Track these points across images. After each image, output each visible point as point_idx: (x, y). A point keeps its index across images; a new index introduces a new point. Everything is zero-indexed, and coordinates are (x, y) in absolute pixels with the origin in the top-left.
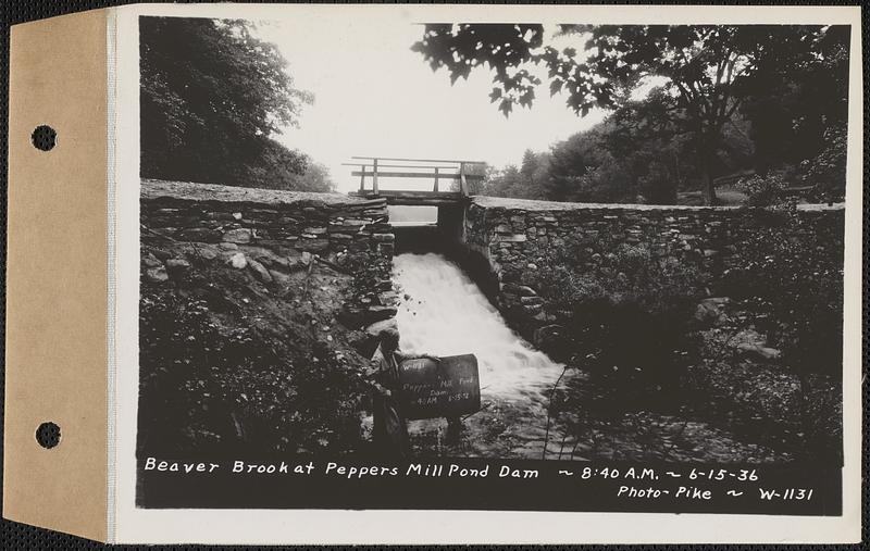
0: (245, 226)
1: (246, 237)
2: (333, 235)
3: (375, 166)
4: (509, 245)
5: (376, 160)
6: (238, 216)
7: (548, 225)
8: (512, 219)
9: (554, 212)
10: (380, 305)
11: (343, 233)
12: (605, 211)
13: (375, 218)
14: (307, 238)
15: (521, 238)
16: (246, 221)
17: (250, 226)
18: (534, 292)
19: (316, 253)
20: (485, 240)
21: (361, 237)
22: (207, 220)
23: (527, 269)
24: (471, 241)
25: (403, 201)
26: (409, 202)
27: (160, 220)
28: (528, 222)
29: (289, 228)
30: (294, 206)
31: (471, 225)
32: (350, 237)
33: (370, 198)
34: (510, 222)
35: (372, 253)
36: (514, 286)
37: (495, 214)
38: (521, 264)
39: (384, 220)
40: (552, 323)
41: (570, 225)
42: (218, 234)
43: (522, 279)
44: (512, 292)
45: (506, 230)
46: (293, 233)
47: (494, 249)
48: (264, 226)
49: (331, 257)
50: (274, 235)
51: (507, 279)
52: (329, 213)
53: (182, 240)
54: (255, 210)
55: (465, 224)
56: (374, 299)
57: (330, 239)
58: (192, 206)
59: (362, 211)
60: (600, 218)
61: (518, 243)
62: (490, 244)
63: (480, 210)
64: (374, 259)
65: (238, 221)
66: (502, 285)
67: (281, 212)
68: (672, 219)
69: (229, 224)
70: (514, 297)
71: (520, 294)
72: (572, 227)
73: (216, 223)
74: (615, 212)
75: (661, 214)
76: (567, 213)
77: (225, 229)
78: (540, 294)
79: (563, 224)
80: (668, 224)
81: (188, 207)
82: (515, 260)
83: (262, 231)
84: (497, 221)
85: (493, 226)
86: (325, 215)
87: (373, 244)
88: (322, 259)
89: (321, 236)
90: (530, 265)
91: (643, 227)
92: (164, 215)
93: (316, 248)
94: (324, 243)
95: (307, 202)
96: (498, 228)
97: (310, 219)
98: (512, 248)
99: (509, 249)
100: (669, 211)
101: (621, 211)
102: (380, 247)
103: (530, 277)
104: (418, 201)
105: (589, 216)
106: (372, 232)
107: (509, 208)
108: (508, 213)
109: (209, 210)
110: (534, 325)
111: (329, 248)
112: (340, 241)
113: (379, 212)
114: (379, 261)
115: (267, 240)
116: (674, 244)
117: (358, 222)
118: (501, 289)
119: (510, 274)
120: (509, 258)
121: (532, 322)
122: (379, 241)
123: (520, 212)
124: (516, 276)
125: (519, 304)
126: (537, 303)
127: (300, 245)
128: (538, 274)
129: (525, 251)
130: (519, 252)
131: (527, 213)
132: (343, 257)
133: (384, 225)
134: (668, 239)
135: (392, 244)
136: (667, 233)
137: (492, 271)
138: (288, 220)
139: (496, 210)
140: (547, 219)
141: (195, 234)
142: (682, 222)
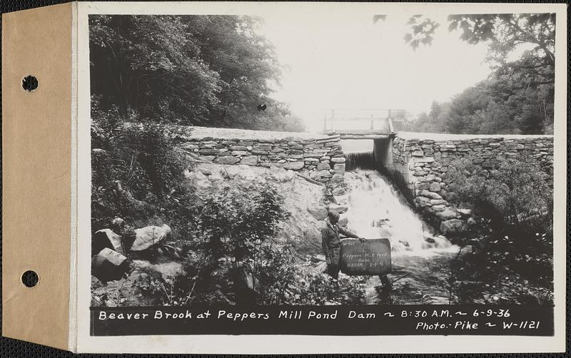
0: (254, 154)
1: (255, 161)
2: (306, 159)
3: (333, 114)
4: (422, 164)
5: (333, 111)
6: (250, 148)
7: (449, 151)
8: (424, 146)
9: (453, 141)
10: (336, 203)
11: (313, 157)
12: (490, 141)
13: (331, 147)
14: (291, 161)
15: (431, 159)
16: (254, 151)
17: (257, 154)
18: (440, 197)
19: (297, 170)
20: (406, 161)
21: (323, 160)
22: (232, 150)
23: (435, 181)
24: (396, 162)
25: (351, 136)
26: (355, 137)
27: (205, 151)
28: (434, 148)
29: (280, 154)
30: (282, 141)
31: (396, 151)
32: (318, 160)
33: (330, 135)
34: (423, 149)
35: (331, 170)
36: (426, 192)
37: (412, 143)
38: (430, 178)
39: (338, 149)
40: (454, 218)
41: (465, 150)
42: (239, 160)
43: (431, 188)
44: (424, 196)
45: (420, 155)
46: (283, 158)
47: (412, 167)
48: (266, 154)
49: (305, 173)
50: (272, 160)
51: (421, 188)
52: (304, 145)
53: (217, 163)
54: (260, 144)
55: (392, 151)
56: (333, 201)
57: (305, 162)
58: (224, 142)
59: (325, 143)
60: (486, 145)
61: (429, 163)
62: (409, 164)
63: (401, 141)
64: (333, 174)
65: (250, 151)
66: (417, 191)
67: (275, 145)
68: (542, 145)
69: (244, 153)
70: (426, 199)
71: (431, 198)
72: (466, 152)
73: (237, 153)
74: (497, 141)
75: (534, 142)
76: (463, 143)
77: (243, 156)
78: (444, 198)
79: (460, 150)
80: (539, 148)
81: (221, 144)
82: (426, 175)
83: (264, 157)
84: (413, 148)
85: (411, 151)
86: (301, 146)
87: (332, 164)
88: (300, 174)
89: (299, 159)
90: (437, 178)
91: (518, 150)
92: (207, 148)
93: (295, 168)
94: (301, 164)
95: (291, 139)
96: (414, 154)
97: (293, 149)
98: (424, 166)
99: (422, 167)
100: (539, 139)
101: (502, 139)
102: (336, 167)
103: (437, 186)
104: (361, 136)
105: (479, 144)
106: (331, 157)
107: (421, 140)
108: (421, 143)
109: (233, 145)
110: (441, 219)
111: (304, 167)
112: (311, 163)
113: (336, 144)
114: (335, 175)
115: (267, 163)
116: (544, 163)
117: (322, 151)
118: (417, 194)
119: (423, 184)
120: (422, 173)
121: (439, 217)
122: (336, 163)
123: (429, 142)
124: (427, 185)
125: (430, 205)
126: (443, 204)
127: (287, 165)
128: (442, 184)
129: (433, 169)
130: (429, 169)
131: (434, 143)
132: (314, 174)
133: (338, 152)
134: (538, 159)
135: (344, 165)
136: (538, 155)
137: (410, 182)
138: (279, 150)
139: (412, 141)
140: (448, 146)
141: (225, 160)
142: (549, 147)
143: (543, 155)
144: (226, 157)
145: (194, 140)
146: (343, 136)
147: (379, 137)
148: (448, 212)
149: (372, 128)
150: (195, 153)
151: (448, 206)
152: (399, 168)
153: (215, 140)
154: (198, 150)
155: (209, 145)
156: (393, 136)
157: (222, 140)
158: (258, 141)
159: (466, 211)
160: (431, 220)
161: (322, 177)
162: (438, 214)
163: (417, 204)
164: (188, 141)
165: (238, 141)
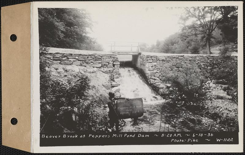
0: (79, 60)
1: (79, 63)
2: (102, 63)
5: (115, 42)
6: (77, 58)
7: (163, 60)
8: (153, 58)
9: (165, 56)
10: (115, 82)
11: (105, 62)
12: (179, 56)
13: (114, 58)
14: (96, 64)
15: (155, 64)
18: (159, 79)
19: (98, 68)
20: (145, 64)
21: (110, 63)
22: (69, 59)
24: (141, 64)
25: (122, 53)
26: (124, 54)
27: (56, 59)
28: (157, 59)
29: (91, 61)
30: (92, 55)
31: (141, 60)
32: (107, 63)
33: (113, 53)
34: (152, 59)
36: (153, 77)
37: (148, 57)
38: (155, 71)
39: (117, 59)
40: (164, 88)
41: (169, 60)
42: (72, 63)
43: (156, 76)
44: (153, 79)
45: (151, 62)
46: (92, 62)
47: (148, 67)
48: (84, 61)
49: (102, 69)
50: (87, 63)
51: (151, 75)
52: (101, 57)
53: (62, 64)
54: (81, 56)
55: (139, 60)
56: (114, 81)
58: (65, 55)
59: (111, 56)
60: (177, 58)
61: (154, 65)
62: (146, 65)
63: (143, 56)
64: (114, 69)
66: (150, 77)
67: (89, 56)
68: (198, 58)
69: (74, 60)
70: (153, 80)
71: (155, 80)
72: (170, 61)
73: (71, 60)
75: (195, 57)
76: (168, 57)
77: (74, 61)
78: (161, 80)
79: (167, 60)
81: (64, 55)
82: (153, 70)
83: (83, 62)
84: (148, 59)
86: (100, 57)
87: (114, 65)
88: (100, 69)
89: (99, 63)
90: (158, 71)
91: (190, 60)
92: (57, 57)
93: (98, 67)
94: (100, 65)
95: (96, 54)
96: (149, 61)
97: (96, 58)
99: (152, 67)
100: (198, 56)
101: (183, 56)
102: (115, 66)
103: (157, 75)
104: (127, 53)
105: (175, 57)
106: (113, 62)
107: (152, 55)
108: (151, 57)
109: (69, 56)
110: (159, 88)
111: (102, 66)
112: (105, 65)
113: (115, 56)
115: (85, 64)
116: (199, 65)
117: (109, 59)
120: (152, 69)
121: (158, 88)
123: (155, 56)
124: (154, 75)
125: (155, 83)
126: (160, 82)
127: (94, 65)
128: (160, 74)
129: (156, 67)
130: (155, 68)
131: (157, 57)
132: (106, 69)
133: (117, 60)
134: (197, 64)
135: (119, 65)
136: (197, 62)
137: (147, 73)
138: (90, 59)
140: (163, 58)
141: (65, 63)
142: (201, 59)
143: (199, 62)
144: (66, 61)
145: (51, 54)
146: (119, 53)
148: (162, 85)
149: (131, 50)
150: (51, 59)
151: (162, 83)
152: (142, 67)
153: (61, 54)
154: (52, 58)
155: (58, 56)
156: (140, 54)
157: (64, 54)
158: (81, 55)
159: (169, 85)
160: (155, 89)
161: (109, 71)
162: (158, 86)
163: (149, 82)
164: (48, 54)
165: (71, 54)
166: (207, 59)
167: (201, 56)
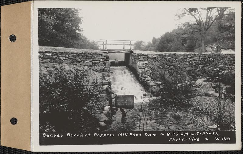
0: (69, 59)
1: (70, 62)
2: (93, 61)
3: (106, 42)
4: (143, 64)
5: (106, 40)
6: (67, 56)
7: (154, 59)
9: (156, 55)
10: (106, 80)
11: (96, 61)
12: (170, 54)
13: (104, 56)
14: (86, 62)
15: (146, 62)
16: (69, 57)
17: (71, 59)
18: (150, 77)
20: (136, 63)
21: (101, 62)
22: (59, 57)
23: (148, 71)
24: (133, 63)
26: (115, 52)
28: (147, 57)
29: (81, 59)
30: (83, 53)
31: (133, 58)
32: (98, 62)
33: (105, 51)
34: (143, 58)
35: (104, 66)
36: (144, 75)
37: (139, 55)
38: (146, 69)
39: (108, 57)
40: (154, 86)
41: (160, 58)
42: (62, 61)
43: (147, 74)
44: (144, 77)
45: (142, 60)
46: (83, 61)
48: (74, 59)
49: (93, 68)
50: (77, 61)
51: (142, 74)
52: (92, 55)
53: (52, 62)
54: (72, 54)
55: (131, 58)
57: (93, 62)
59: (102, 54)
60: (169, 56)
62: (138, 64)
63: (135, 54)
65: (67, 57)
66: (141, 75)
67: (79, 55)
68: (190, 56)
69: (65, 58)
71: (146, 78)
73: (61, 58)
74: (173, 54)
75: (187, 55)
76: (160, 55)
77: (64, 59)
78: (152, 78)
79: (158, 58)
80: (189, 58)
81: (53, 54)
82: (145, 68)
84: (139, 57)
85: (139, 58)
86: (91, 56)
88: (91, 68)
89: (90, 61)
90: (149, 70)
91: (181, 59)
92: (47, 56)
93: (89, 65)
94: (91, 63)
95: (86, 52)
96: (140, 60)
97: (87, 57)
98: (144, 65)
99: (143, 65)
100: (189, 54)
101: (175, 54)
102: (107, 65)
103: (149, 73)
104: (118, 51)
105: (166, 56)
106: (104, 60)
107: (143, 54)
108: (143, 55)
109: (59, 54)
110: (149, 86)
111: (92, 65)
112: (96, 63)
113: (106, 55)
114: (106, 68)
115: (75, 63)
116: (191, 64)
117: (100, 58)
118: (141, 76)
119: (143, 72)
120: (143, 67)
122: (106, 63)
123: (146, 55)
124: (145, 73)
125: (145, 80)
126: (151, 80)
127: (84, 64)
128: (151, 72)
129: (147, 66)
131: (148, 55)
132: (96, 68)
133: (108, 59)
134: (189, 62)
135: (110, 64)
136: (188, 60)
137: (138, 71)
138: (81, 57)
139: (139, 54)
140: (154, 57)
141: (56, 61)
142: (193, 57)
143: (191, 60)
144: (56, 60)
145: (41, 52)
146: (110, 51)
147: (126, 52)
148: (152, 83)
149: (124, 48)
151: (153, 81)
152: (134, 65)
153: (51, 52)
154: (42, 57)
155: (48, 54)
156: (132, 52)
157: (54, 52)
159: (159, 83)
160: (146, 86)
161: (100, 69)
162: (148, 84)
163: (141, 80)
165: (62, 53)
166: (199, 57)
167: (192, 54)
